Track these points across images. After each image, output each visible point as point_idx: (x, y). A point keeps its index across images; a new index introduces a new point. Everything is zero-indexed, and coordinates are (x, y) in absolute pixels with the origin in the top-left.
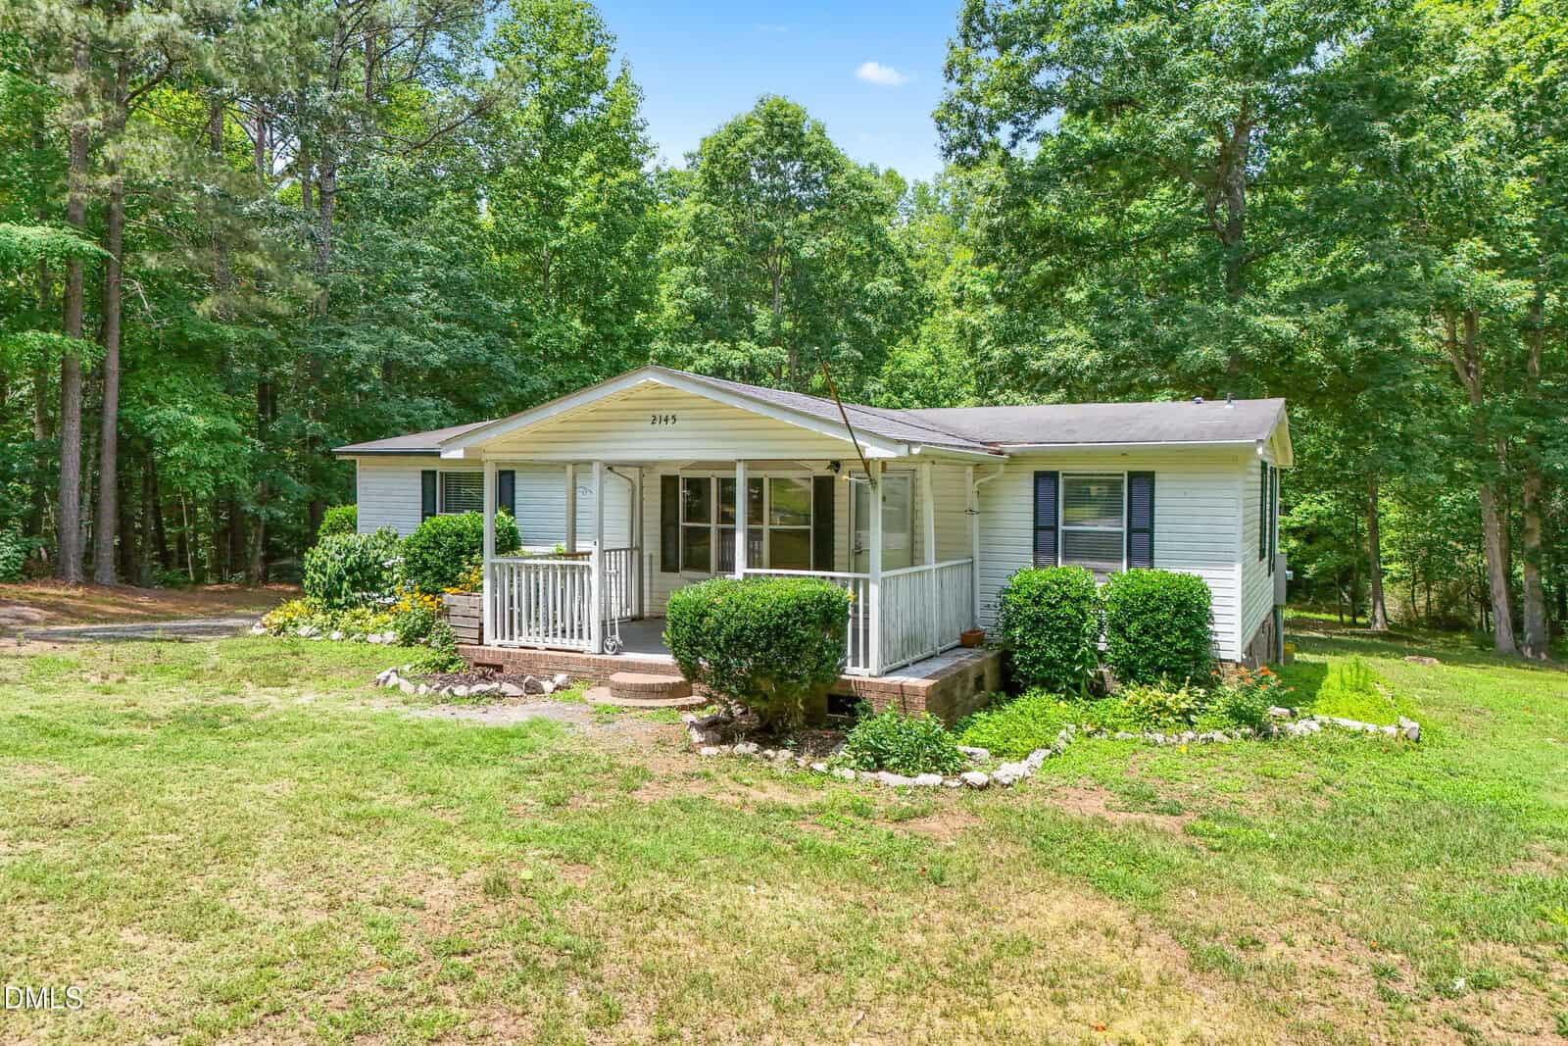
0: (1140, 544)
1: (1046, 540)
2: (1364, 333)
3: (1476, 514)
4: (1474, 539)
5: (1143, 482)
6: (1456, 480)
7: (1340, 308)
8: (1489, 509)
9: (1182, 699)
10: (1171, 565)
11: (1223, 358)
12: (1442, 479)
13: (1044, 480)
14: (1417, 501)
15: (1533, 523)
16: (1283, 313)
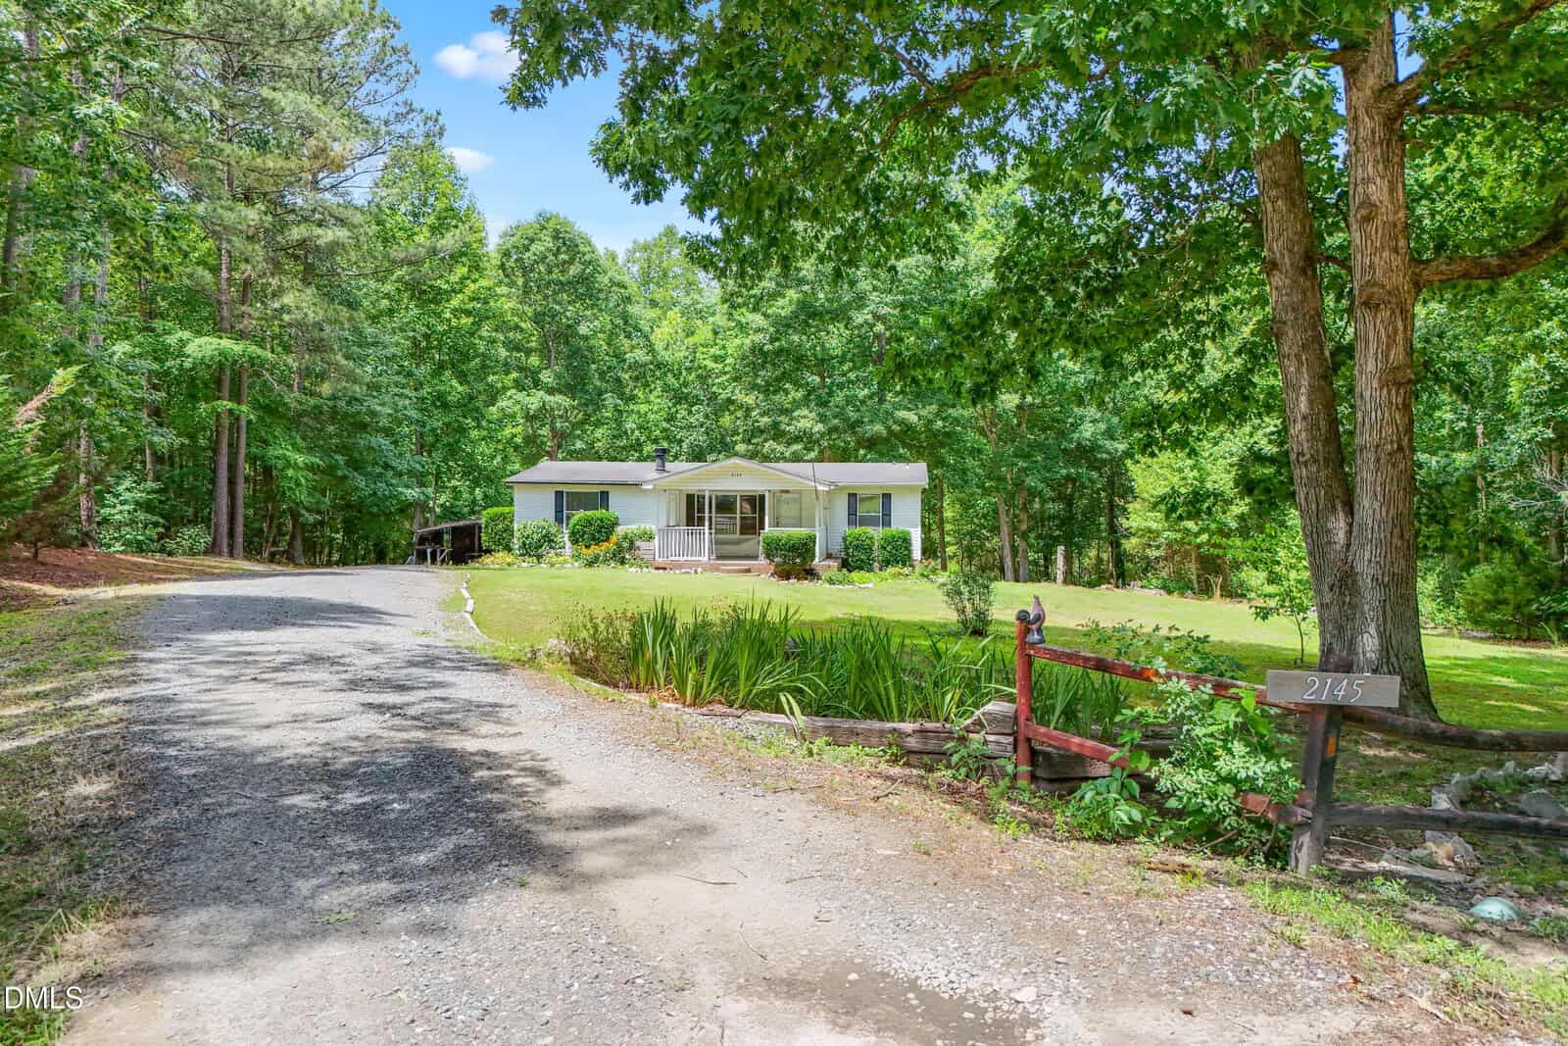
0: (886, 521)
1: (853, 518)
2: (943, 419)
3: (996, 512)
4: (995, 530)
5: (887, 497)
6: (987, 492)
7: (934, 408)
8: (1002, 508)
9: (906, 570)
10: (897, 526)
11: (885, 433)
12: (979, 491)
13: (852, 496)
14: (966, 505)
15: (1024, 516)
16: (910, 410)
